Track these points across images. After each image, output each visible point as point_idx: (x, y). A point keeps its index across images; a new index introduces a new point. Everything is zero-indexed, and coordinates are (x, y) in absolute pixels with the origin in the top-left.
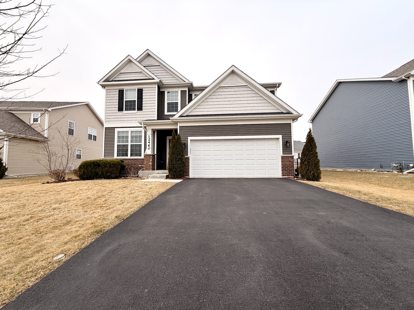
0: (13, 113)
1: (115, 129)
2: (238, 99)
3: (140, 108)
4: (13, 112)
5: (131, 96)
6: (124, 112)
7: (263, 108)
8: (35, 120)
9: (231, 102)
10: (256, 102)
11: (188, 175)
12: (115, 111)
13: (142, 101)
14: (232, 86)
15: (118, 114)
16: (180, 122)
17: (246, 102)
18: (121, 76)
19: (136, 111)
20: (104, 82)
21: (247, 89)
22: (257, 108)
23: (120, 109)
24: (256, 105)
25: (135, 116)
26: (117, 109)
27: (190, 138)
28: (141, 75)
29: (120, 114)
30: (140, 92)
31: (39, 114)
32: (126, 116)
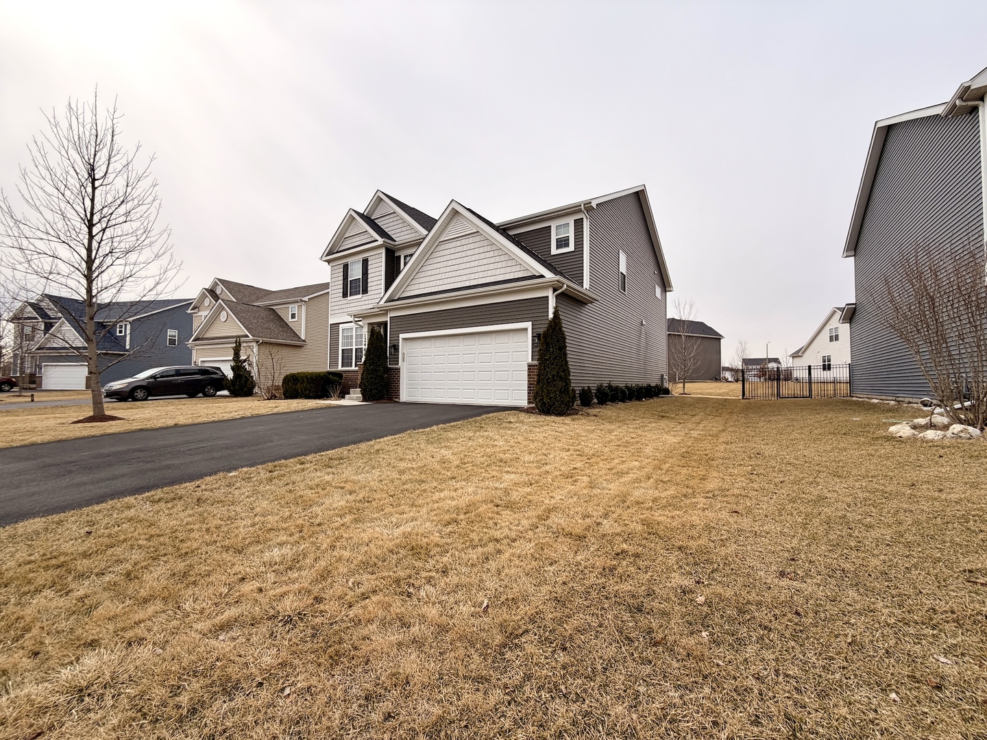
0: (273, 310)
1: (340, 325)
2: (465, 260)
3: (365, 291)
4: (274, 308)
5: (356, 273)
6: (349, 298)
7: (502, 271)
8: (293, 316)
9: (456, 267)
10: (493, 260)
11: (398, 396)
12: (338, 299)
13: (367, 279)
14: (458, 237)
15: (343, 302)
16: (390, 310)
17: (476, 263)
18: (346, 243)
19: (360, 296)
20: (326, 256)
21: (478, 238)
22: (493, 272)
23: (345, 295)
24: (491, 266)
25: (360, 303)
26: (341, 294)
27: (402, 336)
28: (367, 236)
29: (345, 302)
30: (365, 262)
31: (296, 305)
32: (351, 305)
